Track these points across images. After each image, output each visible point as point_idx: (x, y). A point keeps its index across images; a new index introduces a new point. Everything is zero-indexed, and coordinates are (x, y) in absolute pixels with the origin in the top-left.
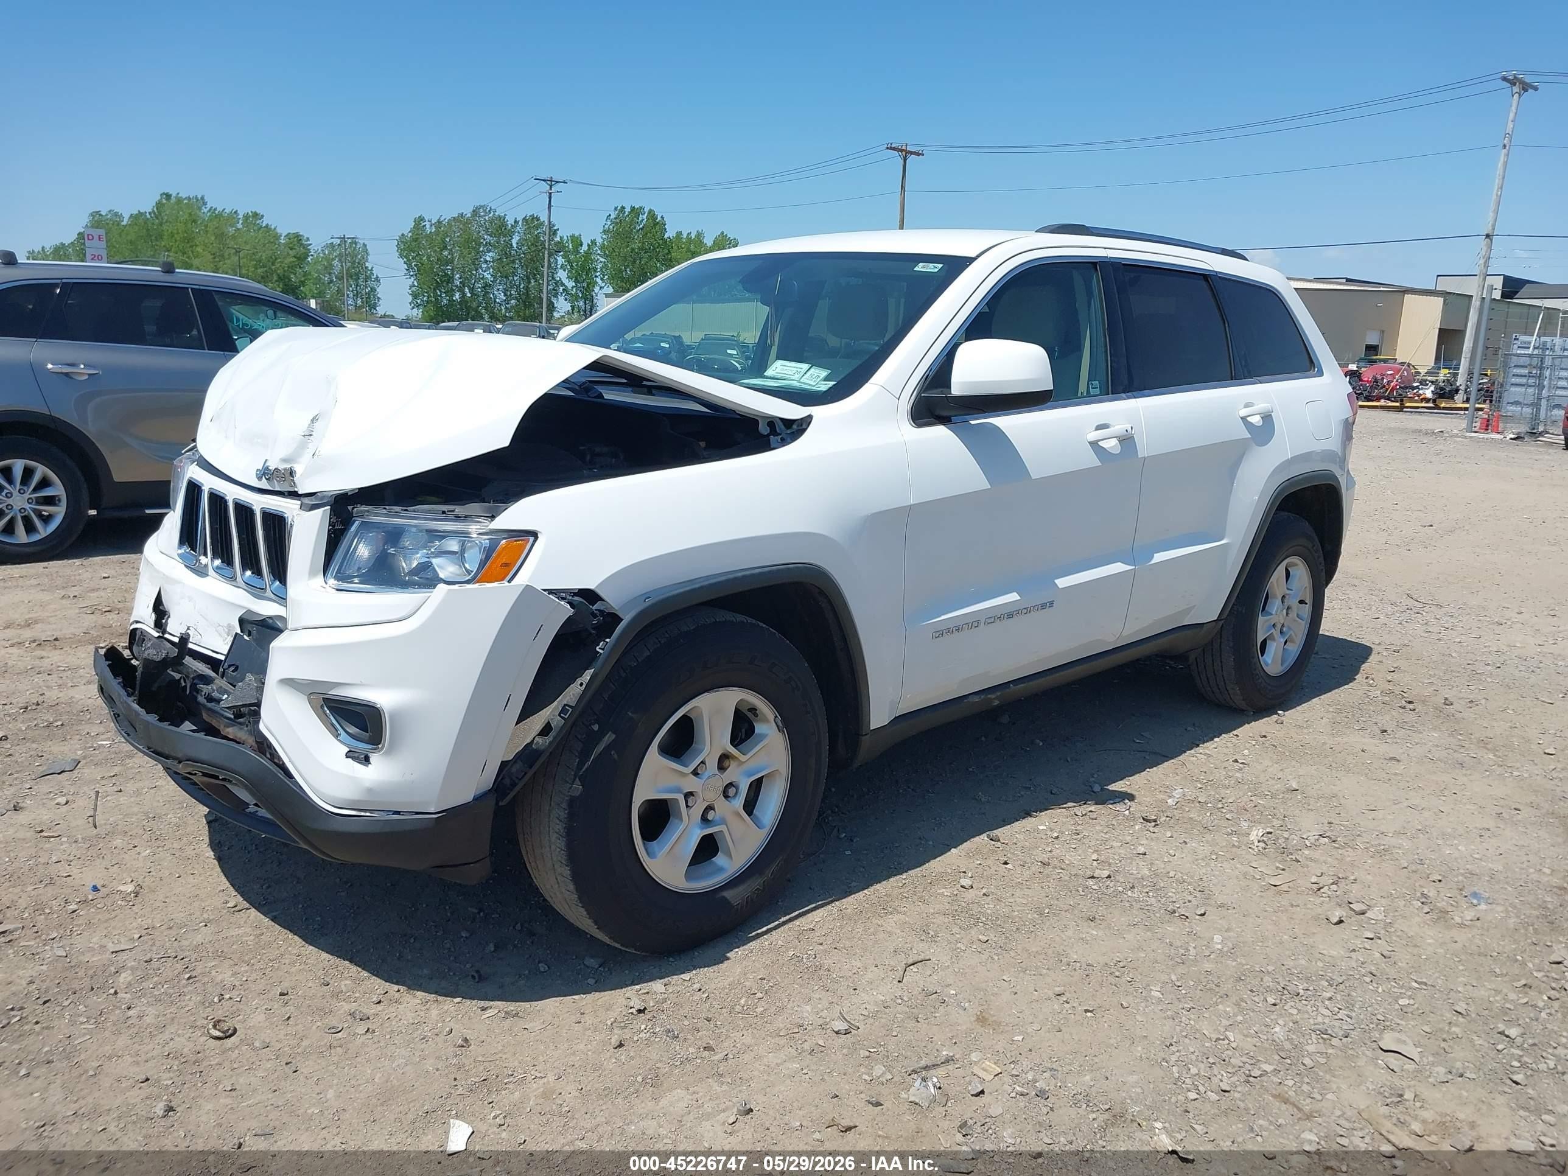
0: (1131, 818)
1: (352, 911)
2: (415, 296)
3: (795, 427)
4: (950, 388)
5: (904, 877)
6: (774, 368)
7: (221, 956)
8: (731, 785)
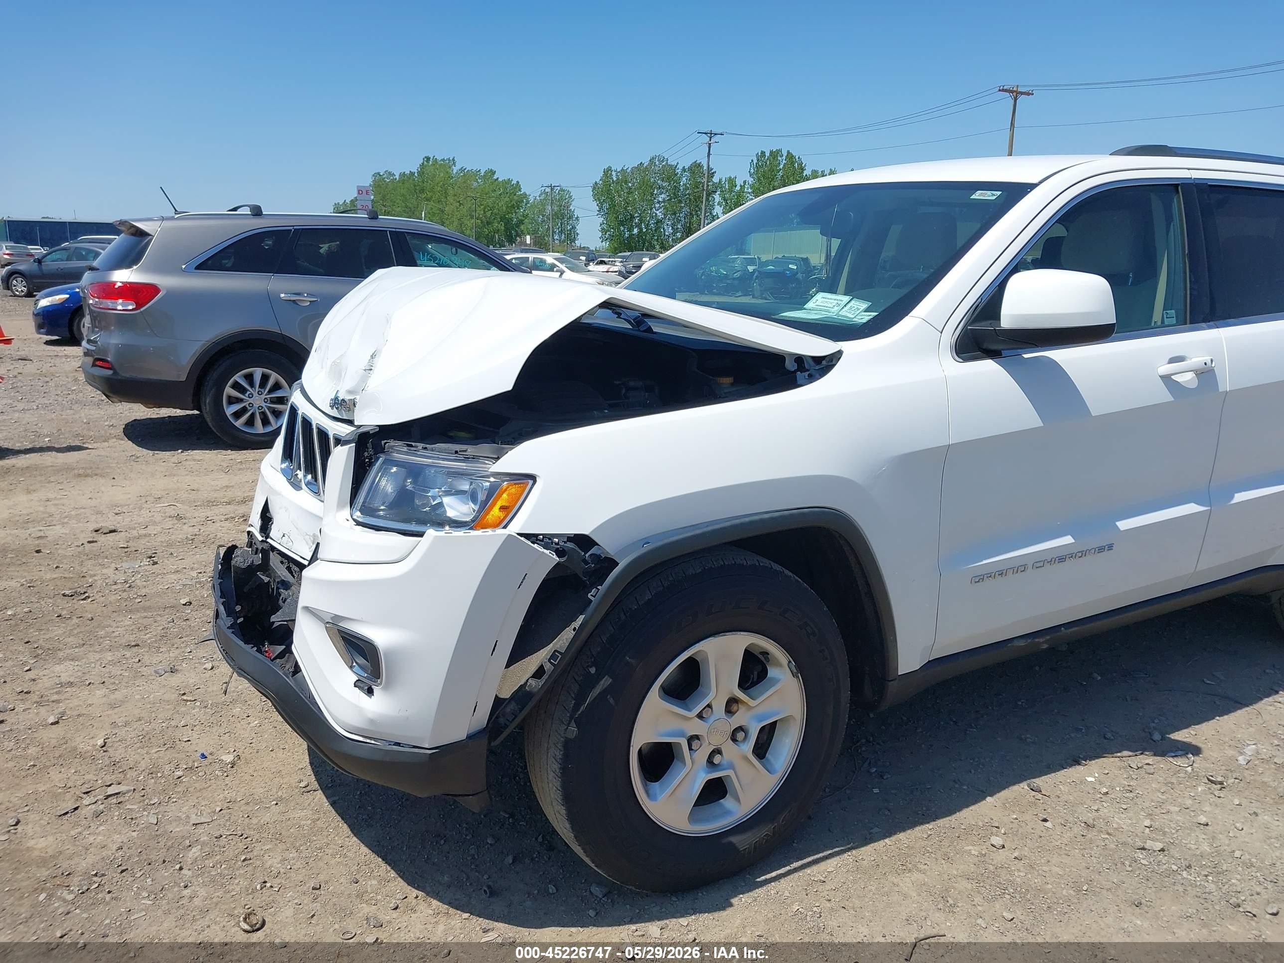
0: (1195, 776)
1: (400, 803)
2: (604, 231)
3: (824, 362)
4: (1000, 320)
5: (931, 827)
6: (814, 301)
7: (279, 838)
8: (741, 728)
